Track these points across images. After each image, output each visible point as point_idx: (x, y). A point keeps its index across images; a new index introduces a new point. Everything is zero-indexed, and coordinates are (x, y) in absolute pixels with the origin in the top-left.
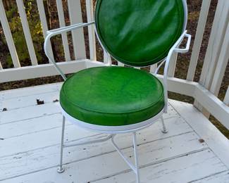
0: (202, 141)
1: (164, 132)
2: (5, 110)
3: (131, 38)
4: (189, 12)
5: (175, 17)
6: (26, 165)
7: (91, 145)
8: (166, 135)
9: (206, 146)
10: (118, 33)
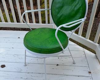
0: (90, 73)
1: (74, 63)
2: (19, 38)
3: (62, 18)
4: (88, 9)
5: (81, 11)
6: (15, 59)
7: (40, 59)
8: (74, 65)
9: (91, 76)
10: (57, 15)
